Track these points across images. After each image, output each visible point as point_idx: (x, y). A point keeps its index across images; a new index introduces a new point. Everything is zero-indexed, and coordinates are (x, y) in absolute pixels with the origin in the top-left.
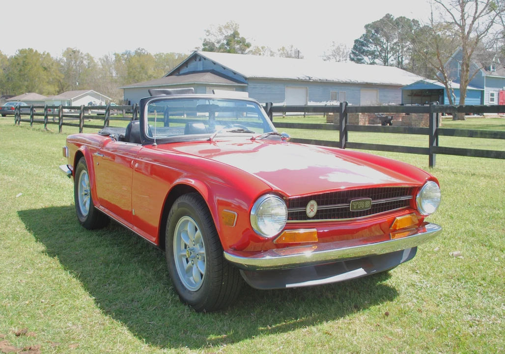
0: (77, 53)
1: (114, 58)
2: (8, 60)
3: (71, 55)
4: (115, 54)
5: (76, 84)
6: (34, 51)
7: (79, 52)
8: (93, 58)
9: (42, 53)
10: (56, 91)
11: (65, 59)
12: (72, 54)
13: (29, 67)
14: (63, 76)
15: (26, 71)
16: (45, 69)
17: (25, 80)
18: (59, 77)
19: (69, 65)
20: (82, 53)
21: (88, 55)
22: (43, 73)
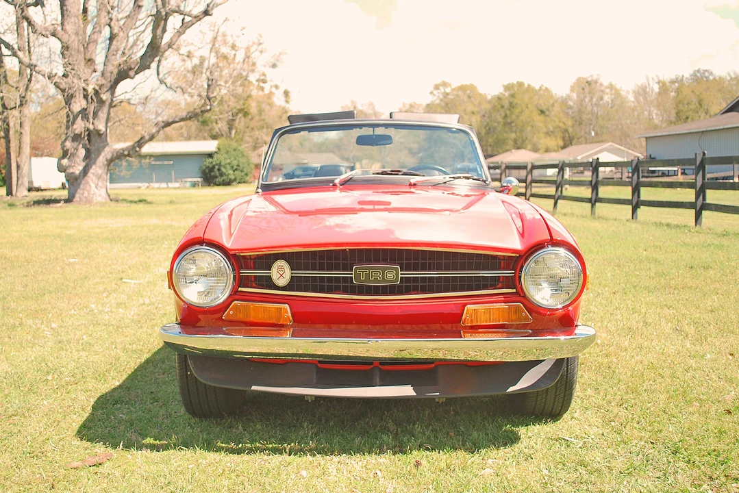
0: (593, 86)
1: (656, 88)
2: (490, 102)
3: (583, 89)
4: (659, 82)
5: (590, 133)
6: (526, 85)
7: (596, 82)
8: (619, 90)
9: (537, 88)
10: (558, 146)
11: (574, 95)
12: (587, 86)
13: (517, 111)
14: (570, 123)
15: (514, 117)
16: (542, 112)
17: (512, 132)
18: (564, 123)
19: (581, 105)
20: (601, 85)
21: (611, 87)
22: (538, 118)
